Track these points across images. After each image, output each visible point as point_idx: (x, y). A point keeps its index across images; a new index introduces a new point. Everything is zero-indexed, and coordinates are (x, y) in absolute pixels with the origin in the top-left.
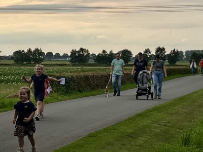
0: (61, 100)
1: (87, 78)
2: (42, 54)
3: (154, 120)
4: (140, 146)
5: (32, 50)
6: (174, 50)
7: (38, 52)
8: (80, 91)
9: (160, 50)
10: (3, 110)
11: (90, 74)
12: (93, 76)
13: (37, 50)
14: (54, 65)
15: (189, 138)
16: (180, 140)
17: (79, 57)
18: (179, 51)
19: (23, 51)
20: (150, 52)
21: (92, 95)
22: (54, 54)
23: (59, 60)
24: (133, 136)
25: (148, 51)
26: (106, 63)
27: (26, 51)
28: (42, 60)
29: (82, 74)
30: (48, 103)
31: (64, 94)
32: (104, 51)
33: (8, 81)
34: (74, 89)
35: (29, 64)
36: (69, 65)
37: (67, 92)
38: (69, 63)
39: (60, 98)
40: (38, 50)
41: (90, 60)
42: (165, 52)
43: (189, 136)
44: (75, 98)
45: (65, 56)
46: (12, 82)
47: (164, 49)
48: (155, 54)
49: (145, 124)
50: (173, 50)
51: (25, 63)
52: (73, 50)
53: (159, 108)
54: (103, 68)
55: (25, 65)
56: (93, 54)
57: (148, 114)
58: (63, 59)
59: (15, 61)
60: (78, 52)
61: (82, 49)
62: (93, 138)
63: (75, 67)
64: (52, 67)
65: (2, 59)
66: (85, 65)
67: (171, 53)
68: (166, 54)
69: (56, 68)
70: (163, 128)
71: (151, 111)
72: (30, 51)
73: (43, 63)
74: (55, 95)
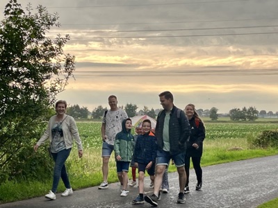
2: (255, 112)
5: (247, 109)
7: (253, 111)
10: (225, 161)
13: (251, 108)
14: (268, 122)
19: (239, 109)
22: (267, 112)
23: (272, 117)
27: (241, 109)
28: (256, 118)
33: (226, 136)
35: (244, 121)
39: (276, 152)
40: (253, 109)
46: (230, 137)
51: (240, 120)
55: (240, 122)
58: (276, 117)
59: (231, 118)
64: (266, 124)
69: (269, 125)
72: (244, 109)
73: (257, 120)
74: (272, 149)
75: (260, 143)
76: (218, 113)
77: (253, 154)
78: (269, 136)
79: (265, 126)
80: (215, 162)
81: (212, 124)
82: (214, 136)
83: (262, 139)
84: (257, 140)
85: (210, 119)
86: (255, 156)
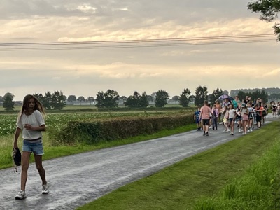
0: (86, 151)
1: (115, 124)
2: (62, 97)
3: (194, 170)
4: (179, 200)
5: (52, 94)
6: (218, 90)
7: (58, 96)
8: (108, 140)
9: (201, 90)
11: (120, 119)
12: (124, 121)
13: (57, 93)
14: (78, 110)
15: (234, 189)
16: (224, 192)
17: (107, 101)
18: (223, 90)
19: (41, 95)
20: (189, 93)
21: (122, 144)
22: (77, 98)
23: (83, 104)
24: (170, 188)
25: (186, 91)
26: (139, 106)
27: (44, 95)
28: (63, 105)
29: (110, 120)
30: (71, 154)
31: (89, 144)
32: (136, 93)
34: (101, 138)
35: (48, 110)
36: (95, 110)
37: (92, 141)
38: (96, 108)
39: (85, 148)
40: (59, 94)
41: (120, 103)
42: (207, 92)
43: (234, 186)
44: (103, 148)
45: (91, 99)
47: (205, 89)
48: (195, 95)
49: (184, 175)
50: (216, 89)
52: (99, 93)
53: (201, 156)
54: (135, 112)
56: (123, 97)
57: (187, 164)
58: (89, 104)
60: (106, 95)
61: (110, 92)
62: (123, 192)
63: (102, 113)
64: (75, 113)
65: (17, 105)
66: (114, 110)
67: (214, 93)
68: (208, 94)
69: (80, 114)
70: (205, 179)
71: (190, 160)
72: (48, 94)
73: (64, 108)
74: (79, 145)
75: (65, 138)
76: (14, 100)
77: (55, 152)
78: (75, 129)
79: (74, 115)
80: (5, 166)
81: (5, 115)
82: (7, 131)
83: (67, 132)
84: (61, 134)
85: (4, 109)
86: (59, 154)
